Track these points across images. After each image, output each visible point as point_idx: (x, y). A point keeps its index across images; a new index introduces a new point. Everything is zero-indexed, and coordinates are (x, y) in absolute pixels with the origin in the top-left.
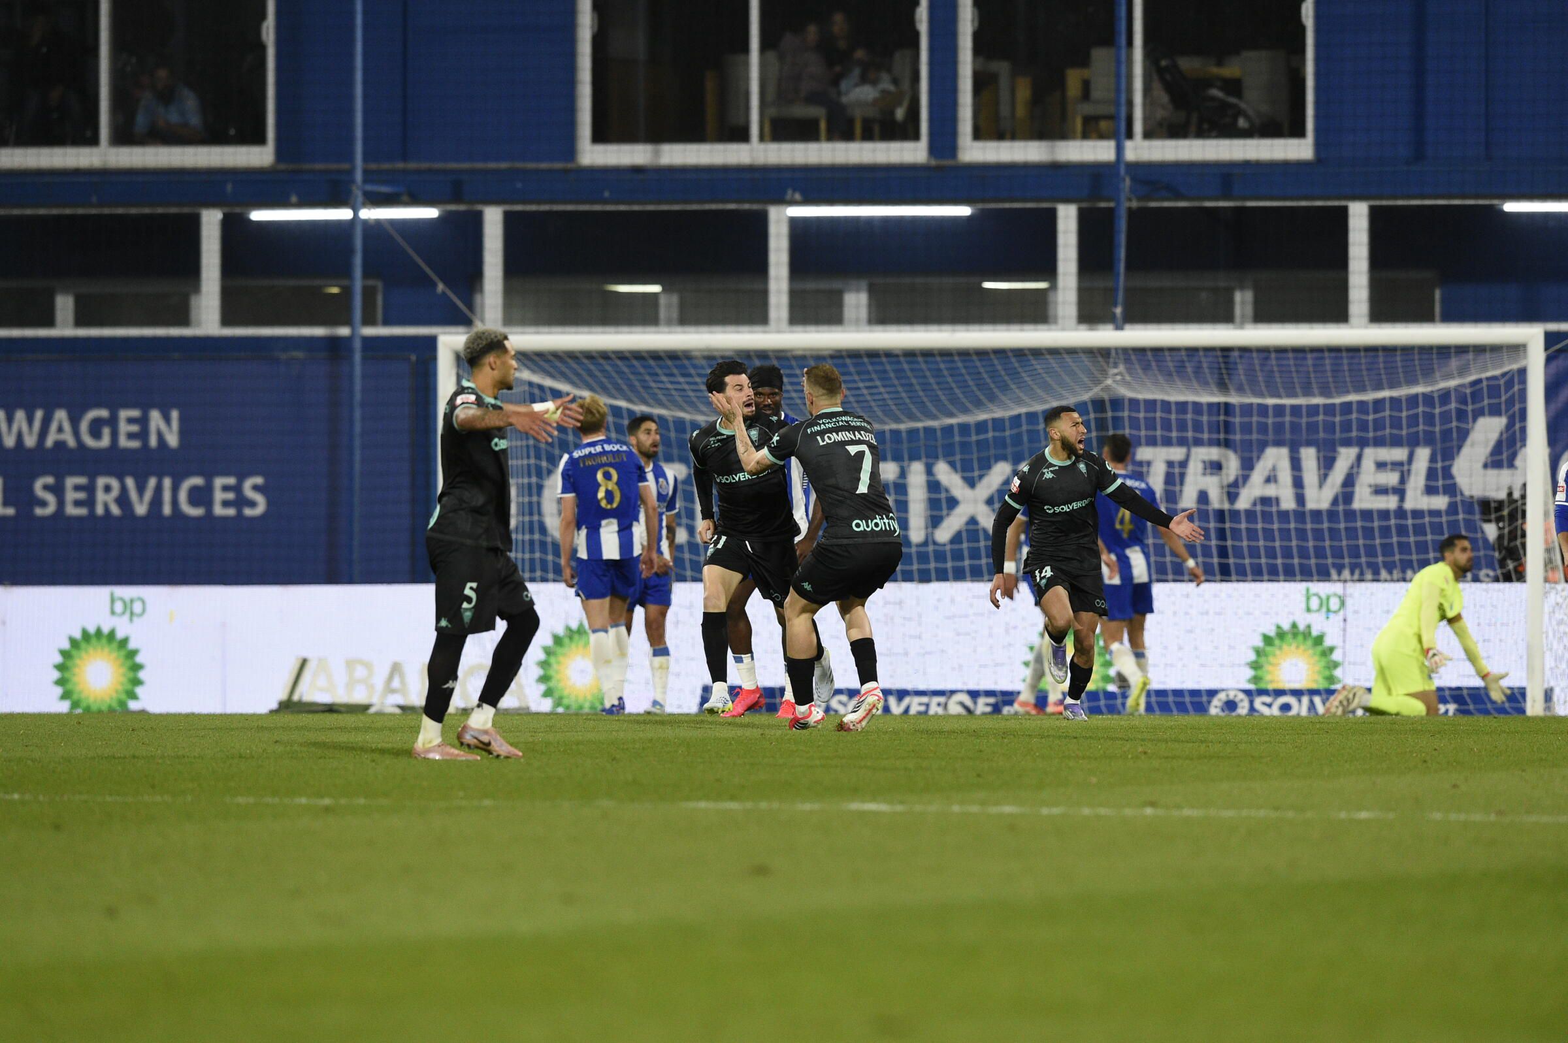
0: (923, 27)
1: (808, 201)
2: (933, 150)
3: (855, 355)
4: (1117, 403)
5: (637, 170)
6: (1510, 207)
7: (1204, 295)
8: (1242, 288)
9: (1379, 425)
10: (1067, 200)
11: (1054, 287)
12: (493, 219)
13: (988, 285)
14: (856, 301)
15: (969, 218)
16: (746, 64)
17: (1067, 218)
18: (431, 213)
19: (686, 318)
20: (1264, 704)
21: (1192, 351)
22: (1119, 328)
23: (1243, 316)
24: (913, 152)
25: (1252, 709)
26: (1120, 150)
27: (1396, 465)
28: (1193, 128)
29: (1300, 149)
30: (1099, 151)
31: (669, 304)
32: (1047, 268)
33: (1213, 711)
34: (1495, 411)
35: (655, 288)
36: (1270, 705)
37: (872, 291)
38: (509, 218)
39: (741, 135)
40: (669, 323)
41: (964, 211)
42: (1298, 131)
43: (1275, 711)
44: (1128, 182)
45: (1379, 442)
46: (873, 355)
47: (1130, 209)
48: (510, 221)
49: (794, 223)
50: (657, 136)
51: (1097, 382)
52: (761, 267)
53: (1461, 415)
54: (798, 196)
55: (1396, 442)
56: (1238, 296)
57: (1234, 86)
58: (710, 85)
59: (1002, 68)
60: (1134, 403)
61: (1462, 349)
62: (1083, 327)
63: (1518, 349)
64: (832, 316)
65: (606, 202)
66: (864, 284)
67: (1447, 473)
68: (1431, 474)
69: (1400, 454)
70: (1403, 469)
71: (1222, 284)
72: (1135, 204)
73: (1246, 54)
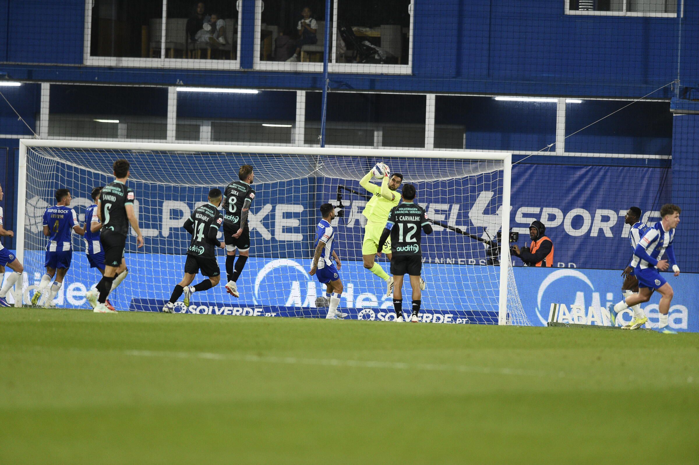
0: (240, 9)
1: (186, 85)
2: (242, 64)
3: (205, 154)
4: (320, 179)
5: (110, 68)
6: (498, 98)
7: (360, 133)
8: (378, 130)
9: (437, 193)
10: (301, 89)
11: (294, 127)
12: (45, 88)
13: (264, 125)
14: (206, 130)
15: (258, 95)
16: (161, 23)
17: (301, 97)
18: (18, 84)
19: (130, 135)
20: (382, 316)
21: (355, 157)
22: (322, 146)
23: (378, 143)
24: (233, 65)
25: (376, 317)
26: (325, 67)
27: (443, 212)
28: (358, 59)
29: (405, 70)
30: (317, 67)
31: (122, 128)
32: (292, 118)
33: (359, 318)
34: (487, 189)
35: (117, 121)
36: (384, 317)
37: (213, 126)
38: (52, 88)
39: (157, 55)
40: (123, 137)
41: (255, 92)
42: (405, 62)
43: (386, 319)
44: (328, 80)
45: (437, 201)
46: (213, 154)
47: (328, 93)
48: (53, 89)
49: (179, 94)
50: (120, 54)
51: (312, 170)
52: (164, 114)
53: (473, 190)
54: (181, 83)
55: (444, 202)
56: (376, 133)
57: (377, 41)
58: (144, 32)
59: (274, 29)
60: (328, 180)
61: (475, 161)
62: (306, 145)
63: (499, 162)
64: (195, 136)
65: (97, 82)
66: (210, 122)
67: (466, 215)
68: (459, 215)
69: (446, 207)
70: (447, 214)
71: (369, 128)
72: (330, 91)
73: (382, 26)
